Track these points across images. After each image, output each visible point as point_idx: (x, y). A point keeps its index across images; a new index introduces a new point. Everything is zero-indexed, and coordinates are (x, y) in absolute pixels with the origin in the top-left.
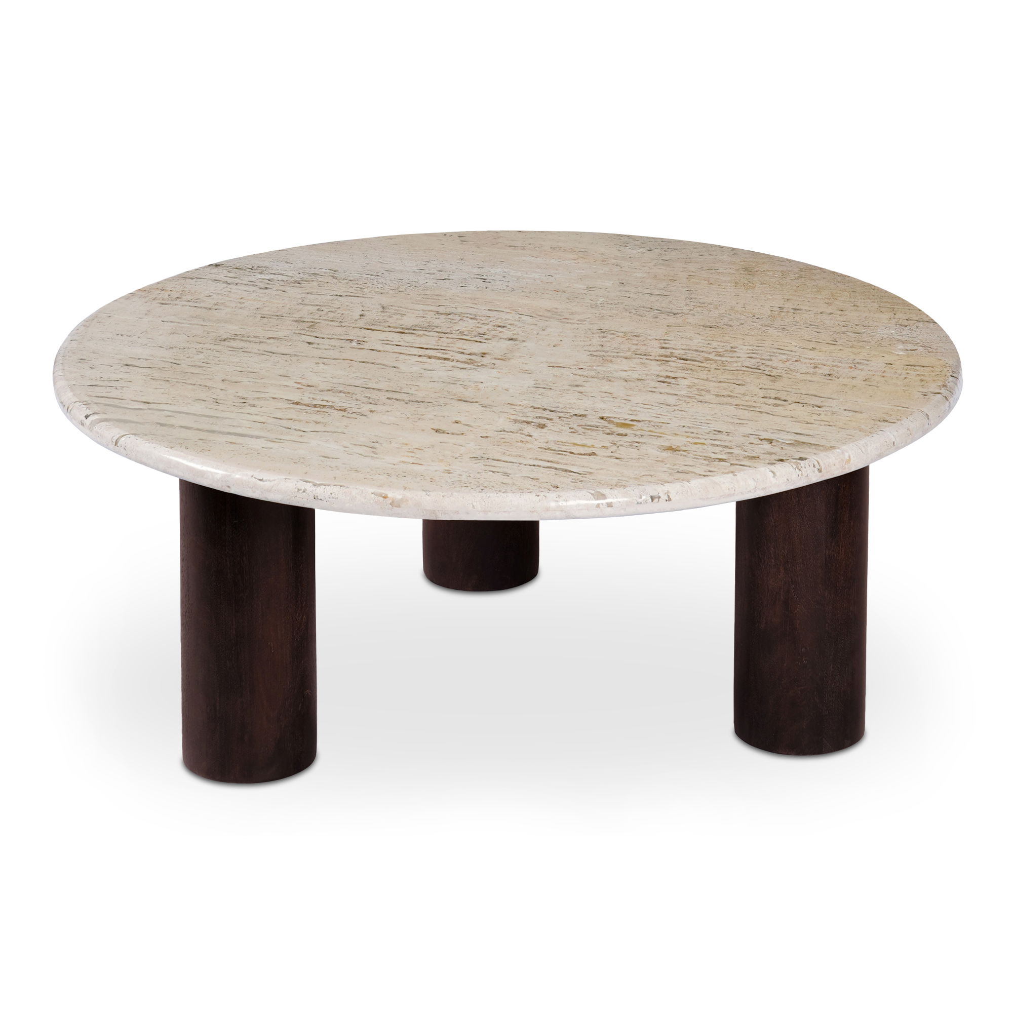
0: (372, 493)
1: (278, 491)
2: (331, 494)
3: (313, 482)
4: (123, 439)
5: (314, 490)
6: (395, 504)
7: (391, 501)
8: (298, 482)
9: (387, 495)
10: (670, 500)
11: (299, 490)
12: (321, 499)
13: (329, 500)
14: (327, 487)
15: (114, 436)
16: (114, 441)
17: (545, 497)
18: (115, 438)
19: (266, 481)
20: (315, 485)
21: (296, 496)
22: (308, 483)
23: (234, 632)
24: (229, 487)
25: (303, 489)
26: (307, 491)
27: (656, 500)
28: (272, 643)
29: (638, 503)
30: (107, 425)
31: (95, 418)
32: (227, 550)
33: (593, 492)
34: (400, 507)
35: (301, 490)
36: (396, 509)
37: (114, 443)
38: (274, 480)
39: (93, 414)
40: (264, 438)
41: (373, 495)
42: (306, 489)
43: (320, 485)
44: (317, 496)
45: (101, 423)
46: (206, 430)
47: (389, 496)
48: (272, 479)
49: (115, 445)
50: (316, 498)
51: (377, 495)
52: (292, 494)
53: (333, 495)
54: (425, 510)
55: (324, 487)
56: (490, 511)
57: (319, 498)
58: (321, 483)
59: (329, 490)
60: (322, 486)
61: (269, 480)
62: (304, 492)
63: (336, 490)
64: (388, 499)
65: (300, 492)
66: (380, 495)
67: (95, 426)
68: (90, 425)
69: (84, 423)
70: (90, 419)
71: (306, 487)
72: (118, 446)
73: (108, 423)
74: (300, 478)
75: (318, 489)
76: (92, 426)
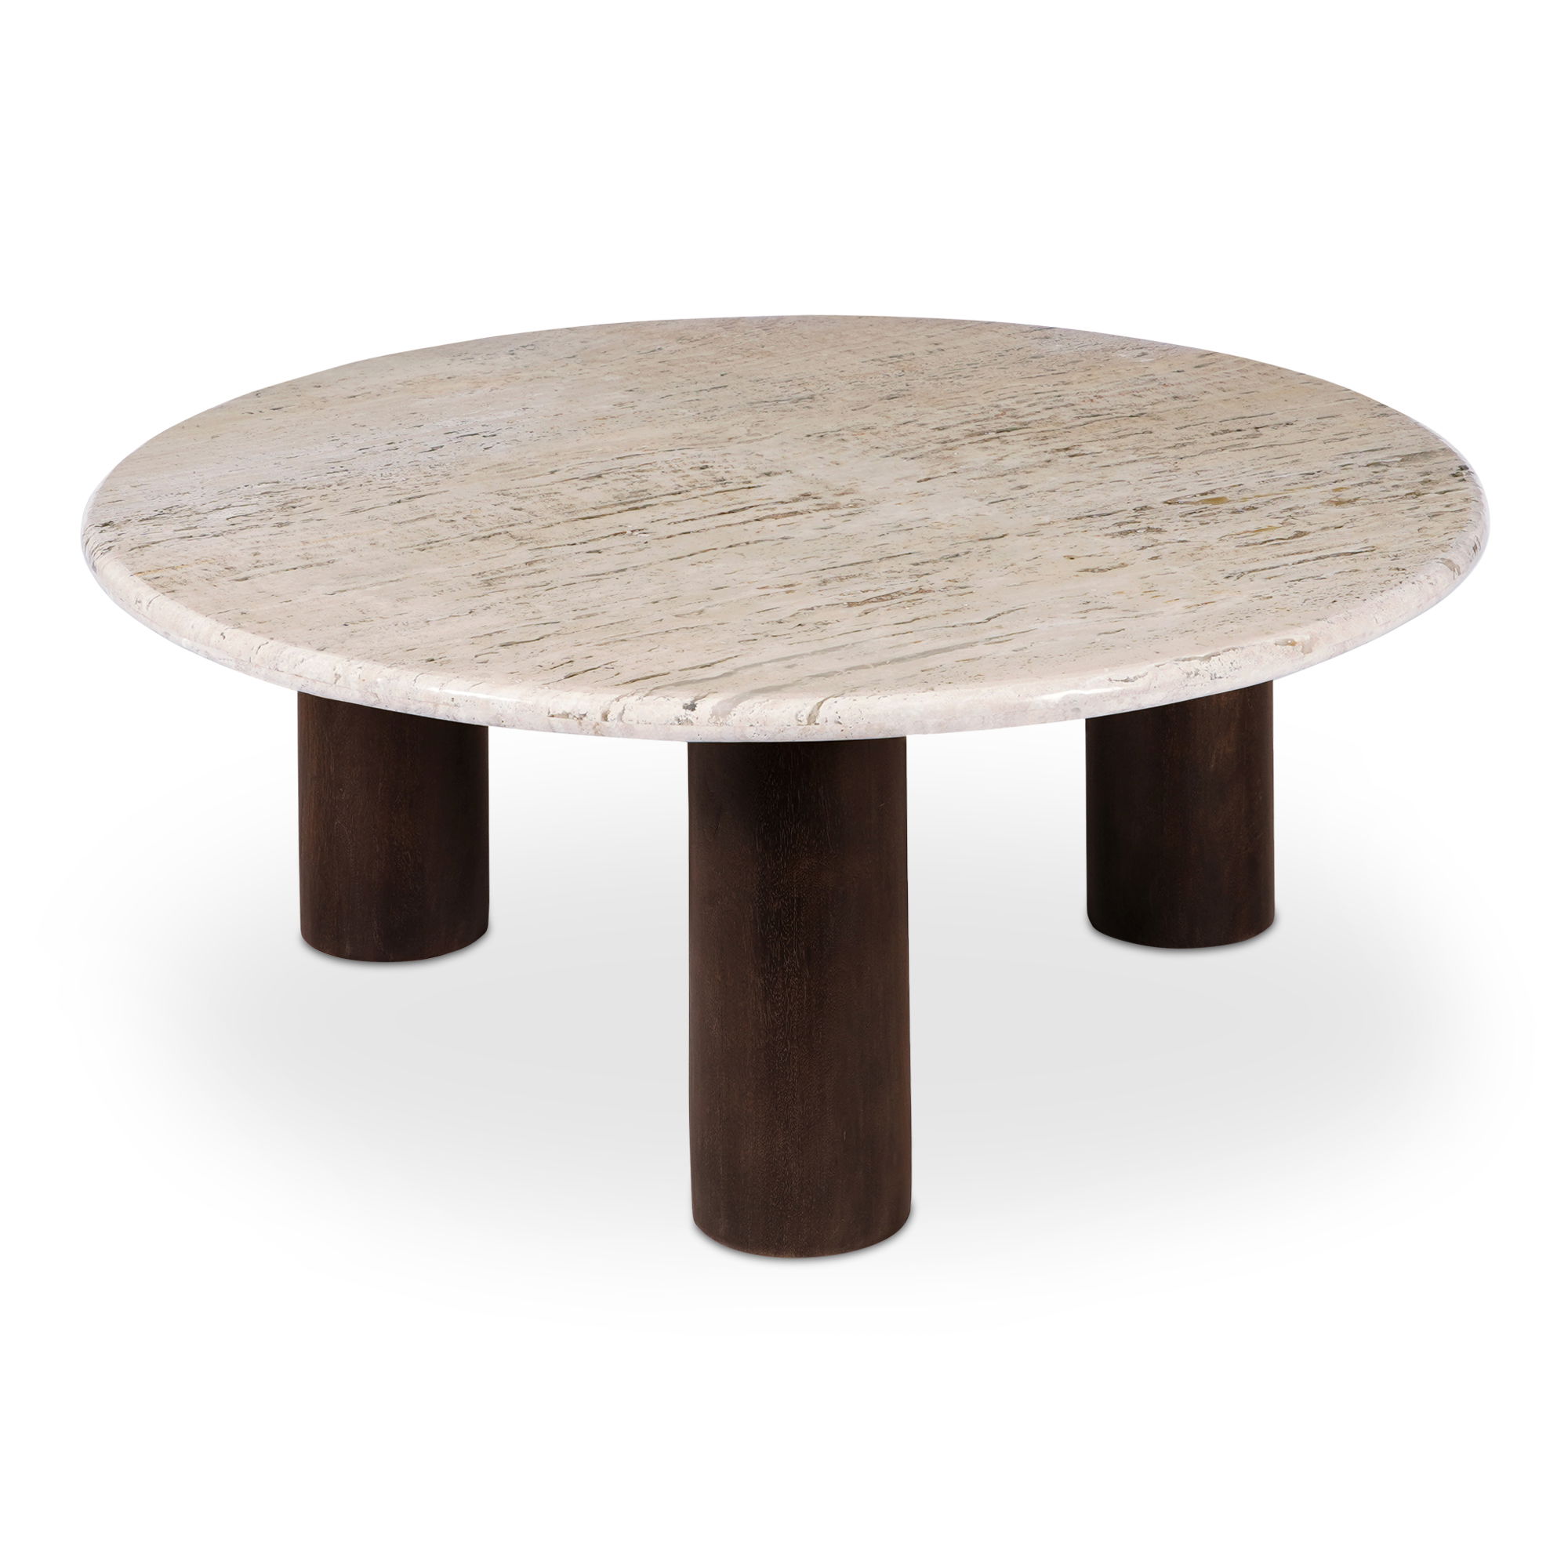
0: (1276, 644)
1: (1159, 687)
2: (1232, 663)
3: (1199, 658)
5: (1207, 667)
6: (1306, 649)
7: (1301, 646)
8: (1179, 664)
9: (1292, 640)
11: (1188, 674)
12: (1220, 678)
13: (1231, 674)
20: (1205, 660)
21: (1186, 685)
22: (1196, 660)
25: (1192, 670)
26: (1200, 672)
34: (1311, 651)
36: (1308, 657)
37: (806, 722)
38: (1146, 674)
41: (1277, 646)
42: (1197, 670)
43: (1208, 658)
44: (1214, 675)
47: (1296, 640)
48: (1141, 673)
51: (1281, 645)
52: (1181, 684)
53: (1234, 665)
55: (1217, 657)
57: (1218, 676)
58: (1211, 653)
59: (1226, 659)
60: (1214, 658)
61: (1139, 676)
62: (1196, 674)
63: (1233, 656)
64: (1297, 645)
65: (1192, 676)
66: (1286, 643)
67: (729, 713)
68: (712, 716)
69: (690, 718)
70: (704, 708)
71: (1196, 667)
72: (818, 723)
73: (756, 700)
74: (1174, 658)
75: (1212, 663)
76: (721, 713)
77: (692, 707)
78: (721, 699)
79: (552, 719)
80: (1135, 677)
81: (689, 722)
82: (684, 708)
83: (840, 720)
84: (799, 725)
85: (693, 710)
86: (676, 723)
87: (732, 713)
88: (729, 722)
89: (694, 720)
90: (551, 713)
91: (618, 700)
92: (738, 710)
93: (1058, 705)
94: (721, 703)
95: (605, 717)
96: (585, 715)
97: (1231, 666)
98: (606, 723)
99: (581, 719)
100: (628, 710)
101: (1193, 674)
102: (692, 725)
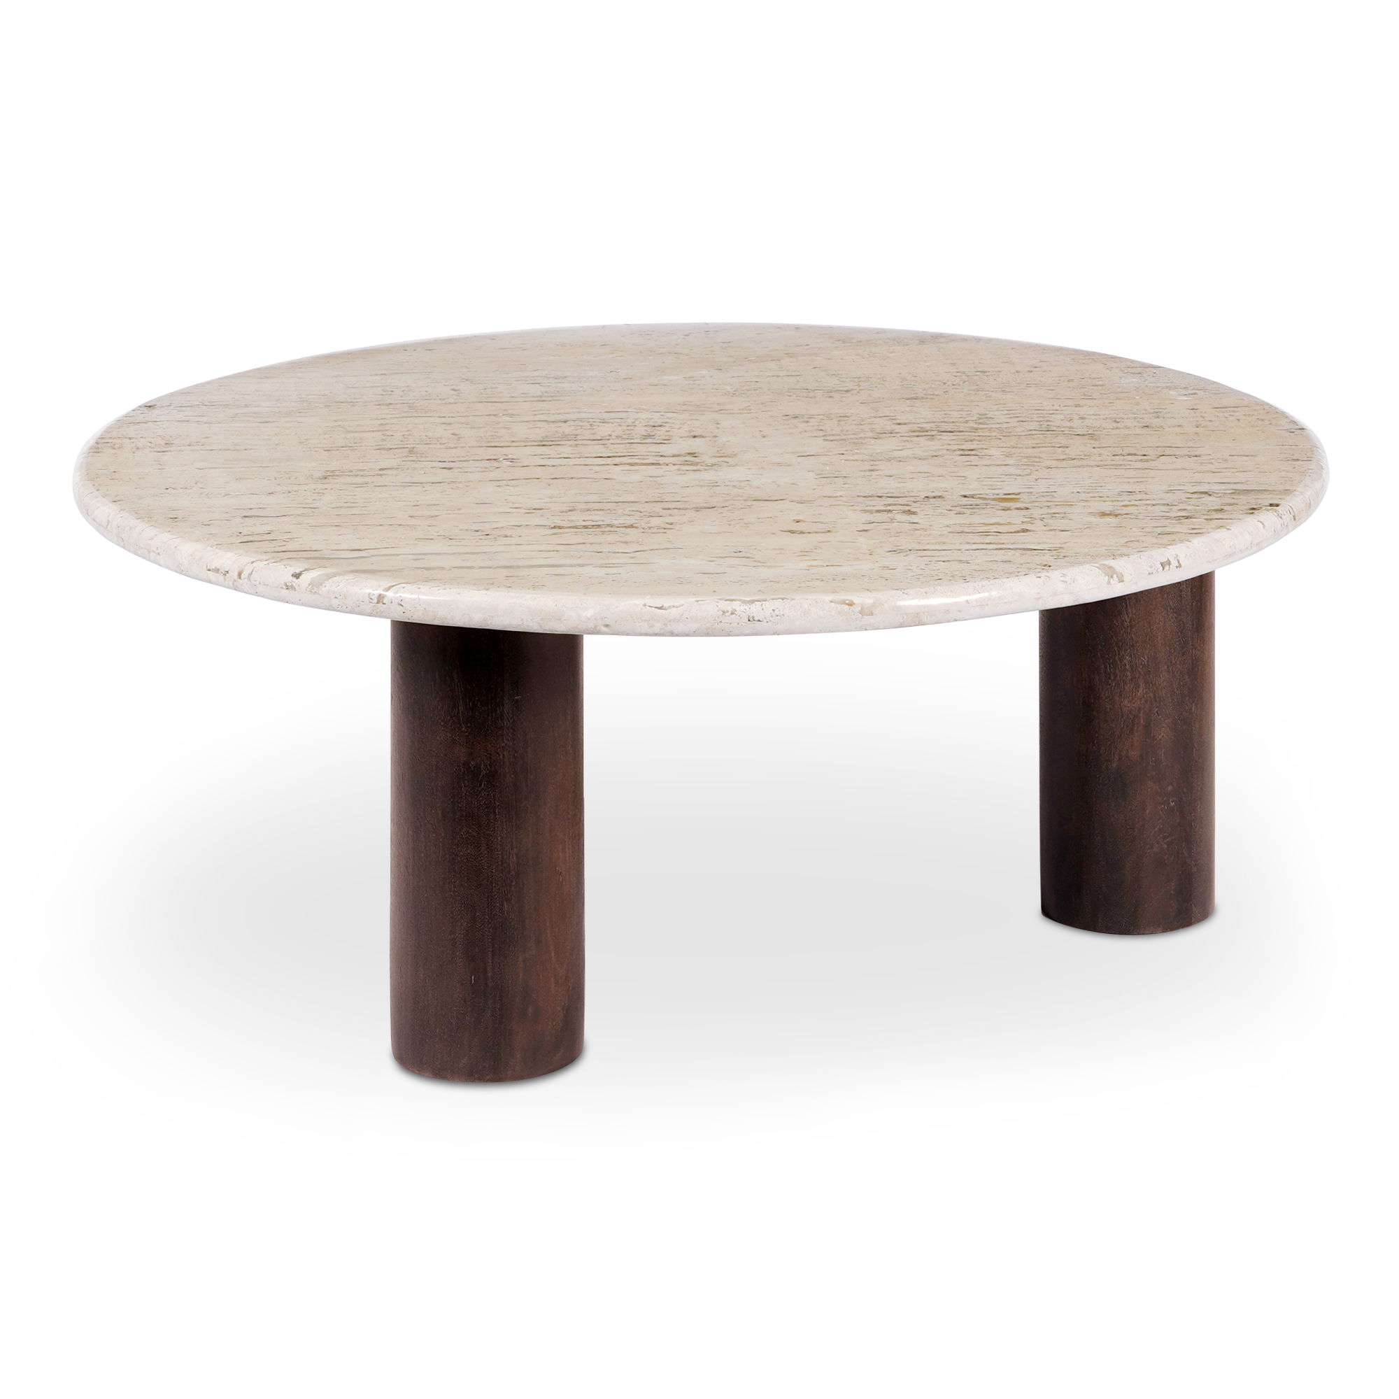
0: (831, 602)
1: (691, 619)
2: (773, 610)
4: (393, 591)
5: (748, 609)
6: (866, 612)
7: (860, 608)
8: (717, 602)
9: (852, 601)
10: (1180, 566)
11: (723, 612)
12: (759, 621)
13: (771, 619)
14: (763, 603)
15: (371, 591)
16: (375, 598)
17: (1049, 577)
18: (376, 593)
20: (745, 602)
22: (734, 602)
24: (607, 626)
25: (730, 610)
26: (736, 613)
27: (1167, 568)
29: (1149, 574)
30: (347, 580)
31: (317, 575)
32: (506, 741)
33: (1097, 565)
34: (872, 615)
35: (728, 611)
36: (868, 620)
37: (375, 601)
38: (682, 606)
39: (307, 570)
41: (832, 604)
42: (734, 610)
43: (752, 602)
44: (753, 617)
45: (330, 579)
47: (855, 602)
48: (677, 604)
49: (378, 603)
50: (751, 619)
51: (838, 604)
52: (715, 620)
53: (777, 612)
54: (906, 614)
55: (760, 603)
56: (987, 605)
57: (756, 619)
58: (753, 599)
59: (769, 605)
60: (756, 603)
61: (674, 607)
62: (732, 614)
63: (779, 604)
64: (854, 606)
65: (727, 614)
66: (844, 602)
67: (321, 585)
68: (309, 585)
69: (294, 585)
70: (306, 578)
71: (734, 607)
72: (384, 604)
73: (346, 577)
74: (720, 597)
75: (753, 606)
76: (315, 586)
77: (297, 576)
78: (319, 573)
79: (209, 572)
80: (669, 607)
81: (293, 588)
82: (292, 576)
83: (402, 603)
84: (371, 602)
85: (298, 578)
86: (284, 587)
87: (324, 585)
88: (320, 592)
89: (296, 587)
90: (209, 568)
91: (252, 563)
92: (328, 583)
93: (589, 619)
94: (319, 575)
95: (240, 575)
96: (227, 572)
97: (772, 612)
98: (239, 580)
99: (225, 575)
100: (256, 572)
101: (730, 612)
102: (295, 590)
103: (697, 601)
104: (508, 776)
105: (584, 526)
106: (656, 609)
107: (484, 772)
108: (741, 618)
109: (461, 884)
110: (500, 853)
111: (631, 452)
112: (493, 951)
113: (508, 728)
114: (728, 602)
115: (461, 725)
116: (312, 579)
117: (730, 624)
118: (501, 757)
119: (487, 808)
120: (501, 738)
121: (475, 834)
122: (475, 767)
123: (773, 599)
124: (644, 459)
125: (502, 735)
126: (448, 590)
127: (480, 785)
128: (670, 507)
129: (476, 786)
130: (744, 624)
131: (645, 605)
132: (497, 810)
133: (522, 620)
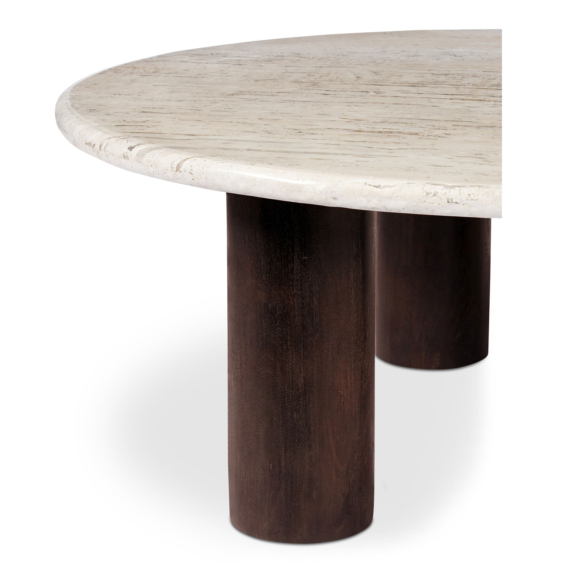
1: (401, 197)
2: (469, 195)
3: (443, 185)
4: (187, 162)
5: (448, 193)
8: (424, 185)
11: (428, 194)
12: (456, 203)
13: (467, 202)
14: (462, 188)
15: (174, 162)
16: (175, 167)
18: (176, 163)
19: (385, 187)
20: (447, 187)
21: (425, 201)
22: (438, 186)
23: (302, 380)
24: (335, 198)
25: (433, 192)
26: (438, 195)
28: (342, 392)
30: (160, 153)
31: (143, 148)
32: (295, 291)
35: (430, 193)
37: (175, 169)
38: (395, 186)
39: (138, 145)
40: (352, 154)
42: (437, 193)
43: (454, 187)
44: (452, 199)
45: (151, 152)
46: (279, 151)
48: (391, 185)
49: (177, 171)
50: (450, 201)
52: (420, 199)
55: (459, 188)
57: (454, 201)
58: (453, 185)
59: (466, 191)
60: (456, 188)
61: (388, 186)
62: (434, 195)
63: (473, 190)
65: (430, 196)
67: (144, 156)
68: (137, 155)
69: (128, 155)
70: (135, 151)
71: (436, 190)
72: (181, 172)
73: (160, 151)
74: (428, 182)
75: (452, 190)
76: (141, 155)
77: (131, 148)
78: (145, 147)
79: (87, 145)
81: (127, 157)
82: (128, 148)
84: (172, 170)
85: (131, 150)
86: (123, 157)
87: (146, 156)
88: (143, 161)
89: (129, 157)
91: (108, 139)
92: (148, 155)
93: (321, 192)
95: (101, 147)
96: (94, 144)
97: (468, 197)
98: (100, 151)
99: (93, 147)
100: (109, 145)
101: (433, 194)
102: (129, 160)
103: (408, 183)
104: (297, 318)
105: (380, 132)
106: (374, 188)
107: (278, 313)
108: (441, 199)
109: (263, 395)
110: (291, 375)
111: (472, 93)
112: (285, 447)
113: (297, 281)
114: (433, 186)
115: (262, 275)
116: (139, 151)
117: (433, 204)
118: (292, 302)
119: (281, 340)
120: (291, 288)
121: (272, 359)
122: (272, 308)
123: (471, 186)
124: (477, 97)
125: (292, 286)
126: (225, 163)
127: (276, 322)
128: (459, 124)
129: (273, 323)
130: (444, 205)
131: (366, 184)
132: (288, 342)
133: (273, 190)
